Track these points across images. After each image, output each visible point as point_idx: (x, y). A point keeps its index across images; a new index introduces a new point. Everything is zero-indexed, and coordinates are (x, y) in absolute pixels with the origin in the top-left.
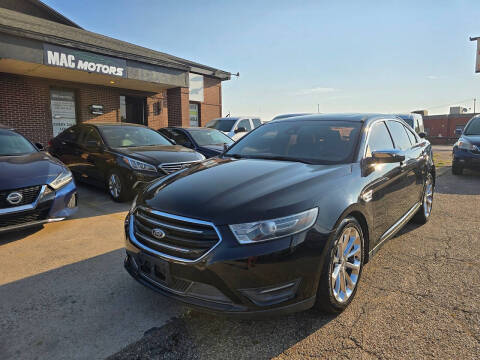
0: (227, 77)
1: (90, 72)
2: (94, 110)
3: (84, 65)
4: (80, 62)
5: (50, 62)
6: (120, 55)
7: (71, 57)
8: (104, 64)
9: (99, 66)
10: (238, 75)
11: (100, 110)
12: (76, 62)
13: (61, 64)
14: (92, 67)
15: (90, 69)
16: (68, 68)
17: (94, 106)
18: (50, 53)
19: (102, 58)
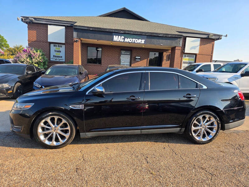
0: (219, 37)
1: (130, 43)
2: (136, 59)
3: (127, 40)
4: (126, 39)
5: (114, 40)
6: (144, 34)
7: (123, 37)
8: (136, 39)
9: (134, 39)
10: (226, 36)
11: (139, 58)
12: (124, 39)
13: (118, 41)
14: (131, 40)
15: (130, 42)
16: (121, 42)
17: (136, 57)
18: (115, 36)
19: (135, 36)
